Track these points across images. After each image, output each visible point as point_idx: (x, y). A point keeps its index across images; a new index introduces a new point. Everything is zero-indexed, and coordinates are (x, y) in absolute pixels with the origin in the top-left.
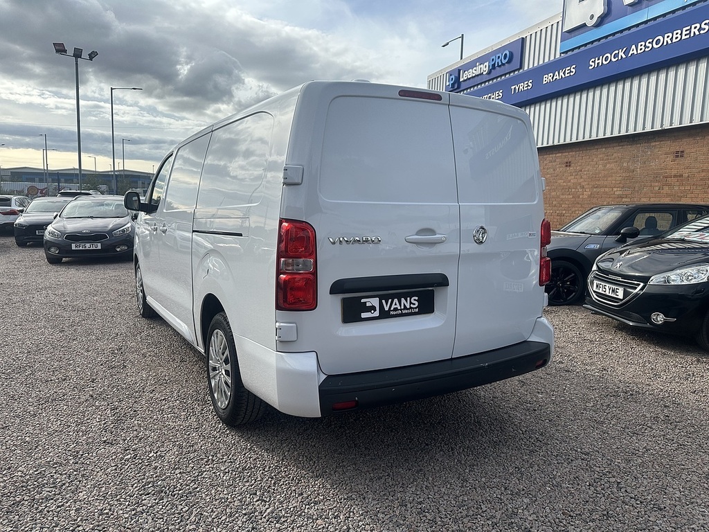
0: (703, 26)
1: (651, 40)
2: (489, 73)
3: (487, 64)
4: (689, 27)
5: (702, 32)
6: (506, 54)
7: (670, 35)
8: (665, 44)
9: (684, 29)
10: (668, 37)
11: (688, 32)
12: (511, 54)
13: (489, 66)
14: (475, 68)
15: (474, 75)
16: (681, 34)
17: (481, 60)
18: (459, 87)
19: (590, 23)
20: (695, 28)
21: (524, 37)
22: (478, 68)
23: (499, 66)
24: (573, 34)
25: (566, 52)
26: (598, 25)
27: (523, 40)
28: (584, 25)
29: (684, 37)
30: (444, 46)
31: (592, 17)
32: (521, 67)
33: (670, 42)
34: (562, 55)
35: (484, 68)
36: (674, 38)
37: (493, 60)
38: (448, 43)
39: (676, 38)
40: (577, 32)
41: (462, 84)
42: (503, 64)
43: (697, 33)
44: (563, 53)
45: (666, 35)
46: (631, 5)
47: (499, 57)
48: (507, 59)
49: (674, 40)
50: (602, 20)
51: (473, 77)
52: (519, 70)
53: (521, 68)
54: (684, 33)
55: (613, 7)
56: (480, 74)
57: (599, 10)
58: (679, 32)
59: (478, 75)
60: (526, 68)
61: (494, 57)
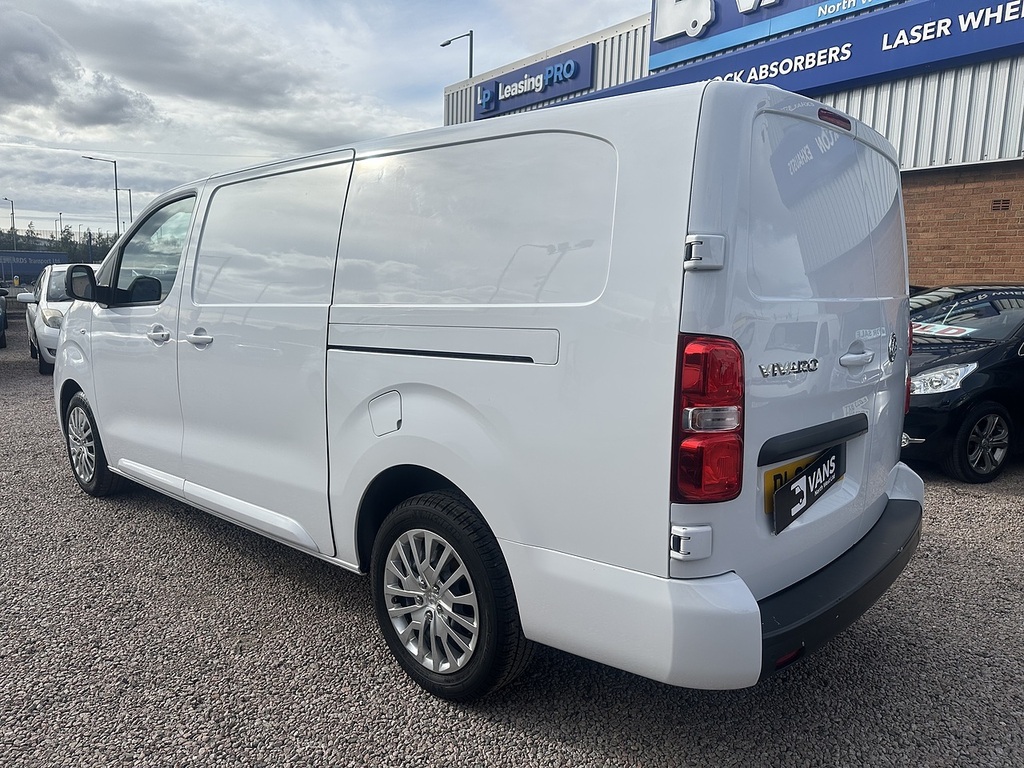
0: (844, 51)
1: (776, 63)
2: (544, 90)
3: (541, 77)
4: (826, 51)
5: (843, 58)
6: (569, 65)
7: (802, 58)
8: (795, 69)
9: (820, 53)
10: (799, 61)
11: (825, 57)
12: (577, 66)
13: (544, 81)
14: (522, 82)
15: (520, 92)
16: (816, 59)
17: (532, 70)
18: (497, 108)
19: (693, 33)
20: (834, 52)
21: (595, 42)
22: (527, 83)
23: (559, 82)
24: (667, 45)
25: (658, 70)
26: (702, 36)
27: (594, 47)
28: (682, 36)
29: (819, 63)
30: (443, 45)
31: (695, 24)
32: (592, 85)
33: (801, 68)
34: (652, 73)
35: (537, 83)
36: (807, 63)
37: (550, 72)
38: (449, 42)
39: (810, 63)
40: (673, 43)
41: (502, 104)
42: (565, 80)
43: (836, 59)
44: (653, 71)
45: (797, 59)
46: (747, 13)
47: (559, 69)
48: (572, 72)
49: (807, 66)
50: (709, 30)
51: (519, 95)
52: (589, 89)
53: (591, 87)
54: (820, 58)
55: (723, 15)
56: (530, 92)
57: (705, 15)
58: (813, 55)
59: (526, 93)
60: (599, 88)
61: (551, 68)
